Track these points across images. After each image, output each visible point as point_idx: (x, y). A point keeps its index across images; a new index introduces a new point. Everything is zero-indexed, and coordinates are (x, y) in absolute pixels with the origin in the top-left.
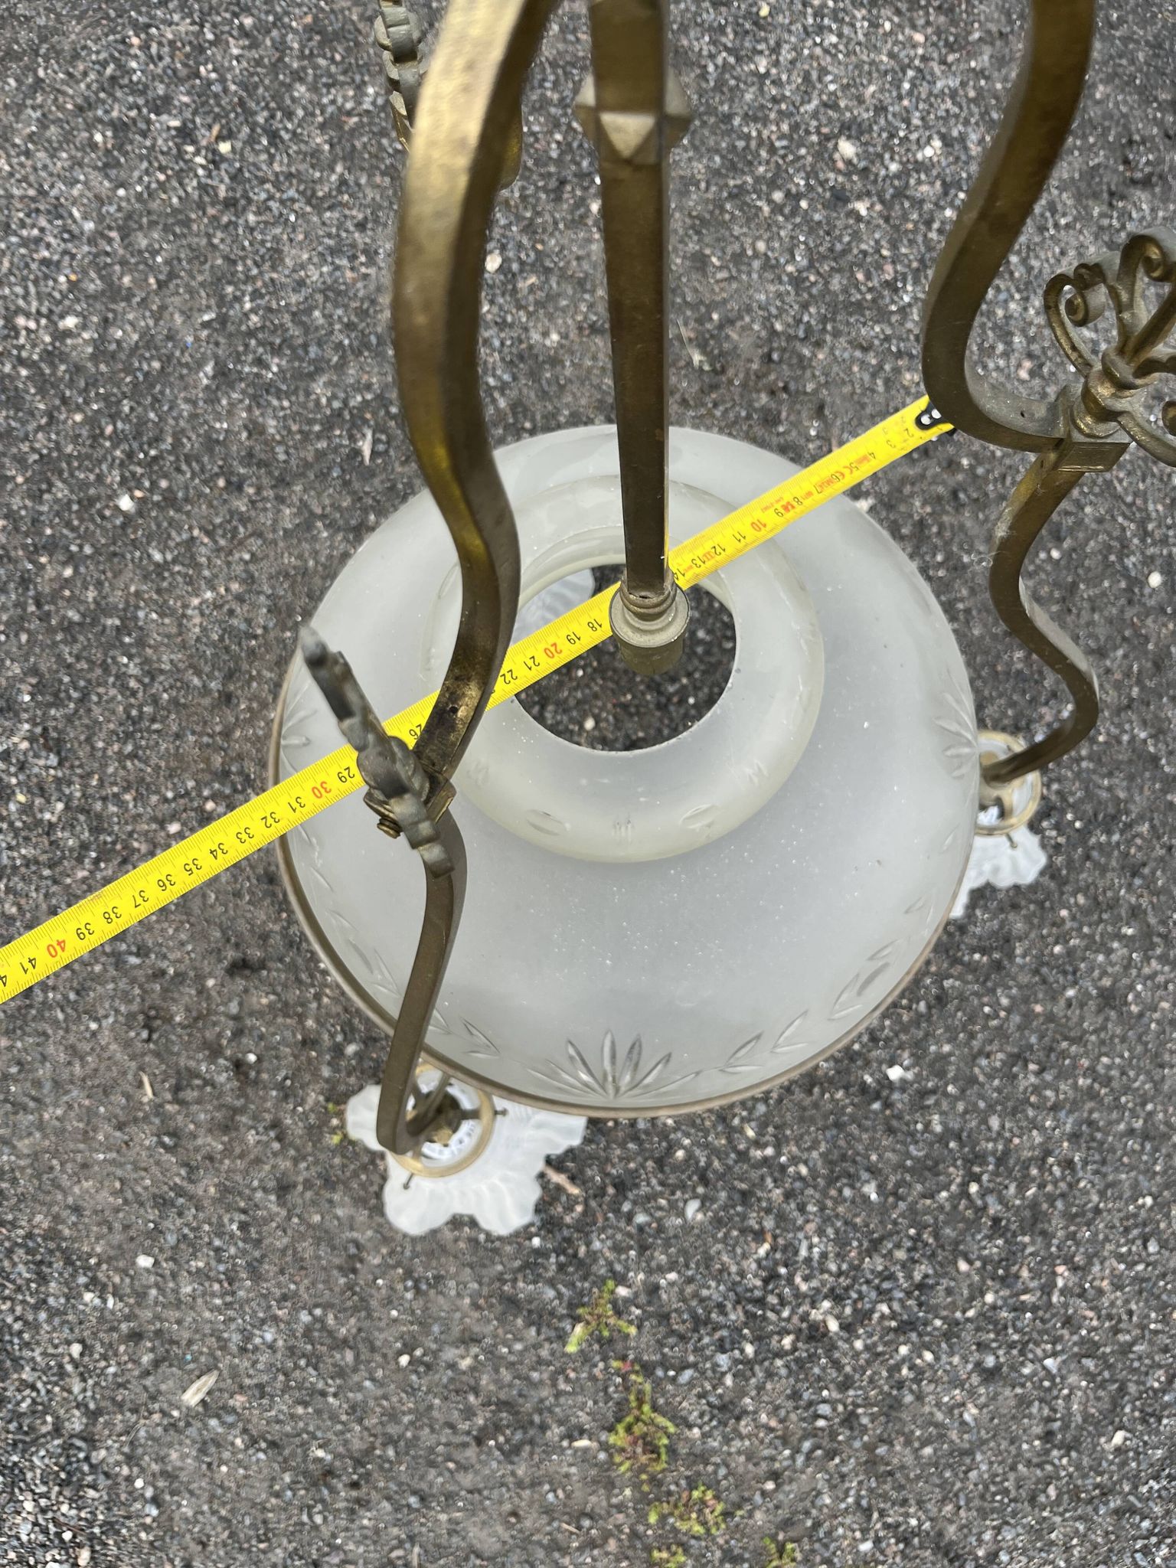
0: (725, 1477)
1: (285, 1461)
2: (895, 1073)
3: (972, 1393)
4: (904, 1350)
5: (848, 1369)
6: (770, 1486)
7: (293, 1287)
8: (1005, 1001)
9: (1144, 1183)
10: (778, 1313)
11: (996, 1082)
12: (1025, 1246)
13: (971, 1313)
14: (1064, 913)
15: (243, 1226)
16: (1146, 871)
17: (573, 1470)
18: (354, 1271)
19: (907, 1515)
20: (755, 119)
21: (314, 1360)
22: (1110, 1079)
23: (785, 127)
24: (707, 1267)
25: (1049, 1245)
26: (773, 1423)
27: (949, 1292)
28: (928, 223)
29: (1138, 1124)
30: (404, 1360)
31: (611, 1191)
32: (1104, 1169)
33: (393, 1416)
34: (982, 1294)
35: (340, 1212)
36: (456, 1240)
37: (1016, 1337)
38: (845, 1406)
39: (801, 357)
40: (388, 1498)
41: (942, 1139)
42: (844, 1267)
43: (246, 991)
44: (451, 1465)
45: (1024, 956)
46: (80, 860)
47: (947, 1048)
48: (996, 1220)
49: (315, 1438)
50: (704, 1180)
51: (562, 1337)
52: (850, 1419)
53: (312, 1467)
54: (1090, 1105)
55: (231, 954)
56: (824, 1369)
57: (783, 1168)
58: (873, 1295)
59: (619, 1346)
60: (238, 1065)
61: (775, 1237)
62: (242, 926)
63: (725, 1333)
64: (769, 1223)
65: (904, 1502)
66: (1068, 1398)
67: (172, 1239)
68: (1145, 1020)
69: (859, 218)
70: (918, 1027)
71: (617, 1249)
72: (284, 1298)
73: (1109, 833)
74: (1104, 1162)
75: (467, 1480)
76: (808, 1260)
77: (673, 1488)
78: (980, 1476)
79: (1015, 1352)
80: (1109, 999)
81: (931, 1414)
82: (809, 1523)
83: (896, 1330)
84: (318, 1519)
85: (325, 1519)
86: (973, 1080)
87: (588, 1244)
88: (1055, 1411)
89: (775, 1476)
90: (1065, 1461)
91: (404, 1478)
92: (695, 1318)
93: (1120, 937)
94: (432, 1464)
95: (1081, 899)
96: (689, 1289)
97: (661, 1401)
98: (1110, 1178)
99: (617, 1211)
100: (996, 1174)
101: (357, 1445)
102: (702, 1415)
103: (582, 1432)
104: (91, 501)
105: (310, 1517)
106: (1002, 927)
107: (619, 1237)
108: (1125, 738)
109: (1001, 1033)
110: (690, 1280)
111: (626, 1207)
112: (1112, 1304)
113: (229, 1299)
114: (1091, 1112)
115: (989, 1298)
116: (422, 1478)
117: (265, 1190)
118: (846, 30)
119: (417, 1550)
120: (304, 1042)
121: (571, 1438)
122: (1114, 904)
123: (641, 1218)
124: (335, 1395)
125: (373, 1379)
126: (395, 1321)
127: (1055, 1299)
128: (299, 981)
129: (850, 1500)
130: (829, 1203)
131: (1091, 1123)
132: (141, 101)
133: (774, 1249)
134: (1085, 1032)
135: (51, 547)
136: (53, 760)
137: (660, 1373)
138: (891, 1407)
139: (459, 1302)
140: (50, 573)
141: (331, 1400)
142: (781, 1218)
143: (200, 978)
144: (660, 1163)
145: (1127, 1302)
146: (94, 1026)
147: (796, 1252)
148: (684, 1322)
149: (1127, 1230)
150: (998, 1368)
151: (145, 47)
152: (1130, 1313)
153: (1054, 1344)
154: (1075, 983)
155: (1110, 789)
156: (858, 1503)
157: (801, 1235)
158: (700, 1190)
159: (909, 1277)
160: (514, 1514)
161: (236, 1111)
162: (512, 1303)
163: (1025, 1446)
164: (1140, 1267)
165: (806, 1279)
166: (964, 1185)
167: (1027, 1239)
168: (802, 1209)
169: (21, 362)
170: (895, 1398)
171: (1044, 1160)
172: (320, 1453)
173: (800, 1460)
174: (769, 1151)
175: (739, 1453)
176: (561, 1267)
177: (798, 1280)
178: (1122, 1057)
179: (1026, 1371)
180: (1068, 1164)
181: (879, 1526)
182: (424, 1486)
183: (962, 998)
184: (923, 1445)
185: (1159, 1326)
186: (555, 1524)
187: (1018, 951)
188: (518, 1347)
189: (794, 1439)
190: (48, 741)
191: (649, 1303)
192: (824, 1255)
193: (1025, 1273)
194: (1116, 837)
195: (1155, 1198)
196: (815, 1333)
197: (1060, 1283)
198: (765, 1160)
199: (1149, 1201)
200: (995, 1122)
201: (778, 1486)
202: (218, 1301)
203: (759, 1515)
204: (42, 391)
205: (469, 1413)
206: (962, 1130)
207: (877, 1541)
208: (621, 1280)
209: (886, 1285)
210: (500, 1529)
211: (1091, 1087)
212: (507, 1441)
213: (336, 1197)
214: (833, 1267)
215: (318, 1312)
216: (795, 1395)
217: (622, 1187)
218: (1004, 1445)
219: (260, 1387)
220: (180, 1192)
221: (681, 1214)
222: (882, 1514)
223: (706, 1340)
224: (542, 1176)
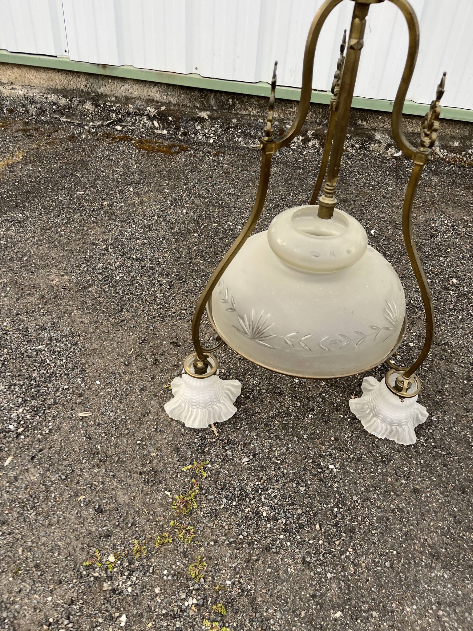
0: (201, 531)
1: (89, 443)
2: (331, 467)
3: (296, 564)
4: (282, 537)
5: (260, 529)
6: (212, 543)
7: (126, 409)
8: (379, 471)
9: (396, 547)
10: (250, 501)
11: (363, 489)
12: (342, 536)
13: (311, 542)
14: (414, 462)
15: (127, 389)
16: (449, 467)
17: (160, 498)
18: (144, 416)
19: (248, 583)
20: (432, 266)
21: (117, 427)
22: (402, 511)
23: (440, 271)
24: (238, 477)
25: (350, 542)
26: (226, 527)
27: (308, 532)
28: (469, 304)
29: (405, 530)
30: (139, 442)
31: (226, 441)
32: (384, 534)
33: (124, 452)
34: (319, 540)
35: (152, 402)
36: (176, 427)
37: (322, 558)
38: (252, 539)
39: (415, 311)
40: (106, 469)
41: (335, 493)
42: (279, 503)
43: (171, 348)
44: (129, 474)
45: (393, 464)
46: (157, 305)
47: (352, 471)
48: (337, 523)
49: (101, 443)
50: (254, 456)
51: (183, 465)
52: (250, 544)
53: (94, 449)
54: (391, 514)
55: (174, 340)
56: (252, 524)
57: (279, 468)
58: (283, 515)
59: (197, 479)
60: (156, 360)
61: (264, 482)
62: (182, 337)
63: (230, 494)
64: (265, 477)
65: (251, 580)
66: (328, 590)
67: (108, 381)
68: (425, 504)
69: (450, 294)
70: (347, 461)
71: (217, 456)
72: (123, 410)
73: (442, 451)
74: (386, 532)
75: (129, 481)
76: (269, 494)
77: (183, 522)
78: (281, 590)
79: (318, 562)
80: (415, 491)
81: (278, 560)
82: (216, 562)
83: (283, 529)
84: (84, 461)
85: (86, 462)
86: (356, 484)
87: (209, 449)
88: (321, 589)
89: (216, 542)
90: (314, 607)
91: (114, 468)
92: (225, 486)
93: (430, 478)
94: (124, 469)
95: (422, 461)
96: (228, 478)
97: (198, 499)
98: (385, 538)
99: (223, 447)
100: (346, 511)
101: (109, 453)
102: (207, 511)
103: (169, 491)
104: (217, 254)
105: (83, 459)
106: (391, 453)
107: (219, 453)
108: (463, 433)
109: (373, 478)
110: (231, 477)
111: (227, 448)
112: (362, 573)
113: (110, 401)
114: (390, 516)
115: (320, 542)
116: (118, 471)
117: (139, 386)
118: (469, 262)
119: (101, 486)
120: (175, 365)
121: (166, 490)
122: (433, 469)
123: (229, 453)
124: (115, 438)
125: (127, 441)
126: (144, 433)
127: (343, 557)
128: (185, 354)
129: (234, 565)
130: (287, 485)
131: (388, 519)
132: (285, 204)
133: (261, 485)
134: (402, 495)
135: (202, 256)
136: (169, 287)
137: (204, 492)
138: (266, 548)
139: (164, 440)
140: (198, 260)
141: (113, 438)
142: (270, 479)
143: (163, 340)
144: (245, 445)
145: (368, 576)
146: (131, 334)
147: (267, 490)
148: (221, 485)
149: (381, 555)
150: (309, 563)
151: (293, 197)
152: (368, 580)
153: (333, 569)
154: (407, 480)
155: (449, 442)
156: (235, 568)
157: (272, 487)
158: (251, 457)
159: (298, 519)
160: (134, 498)
161: (147, 368)
162: (177, 450)
163: (303, 593)
164: (379, 568)
165: (265, 498)
166: (333, 507)
167: (344, 535)
168: (277, 481)
169: (223, 228)
170: (270, 547)
171: (365, 518)
172: (99, 447)
173: (227, 542)
174: (279, 462)
175: (210, 527)
176: (197, 450)
177: (263, 497)
178: (411, 509)
179: (319, 570)
180: (372, 524)
181: (237, 579)
182: (117, 473)
183: (366, 463)
184: (269, 567)
185: (375, 591)
186: (143, 507)
187: (392, 462)
188: (170, 460)
189: (229, 536)
190: (171, 284)
191: (215, 475)
192: (276, 497)
193: (337, 543)
194: (444, 453)
195: (397, 553)
196: (258, 513)
197: (348, 554)
198: (276, 463)
199: (395, 552)
200: (355, 498)
201: (214, 545)
202: (106, 400)
203: (202, 549)
204: (223, 234)
205: (144, 465)
206: (342, 494)
207: (234, 583)
208: (211, 463)
209: (289, 515)
210: (127, 498)
211: (394, 510)
212: (148, 479)
213: (154, 399)
214: (276, 501)
215: (127, 418)
216: (239, 525)
217: (229, 443)
218: (296, 587)
219: (99, 424)
220: (119, 374)
221: (241, 459)
222: (241, 577)
223: (224, 493)
224: (210, 426)
